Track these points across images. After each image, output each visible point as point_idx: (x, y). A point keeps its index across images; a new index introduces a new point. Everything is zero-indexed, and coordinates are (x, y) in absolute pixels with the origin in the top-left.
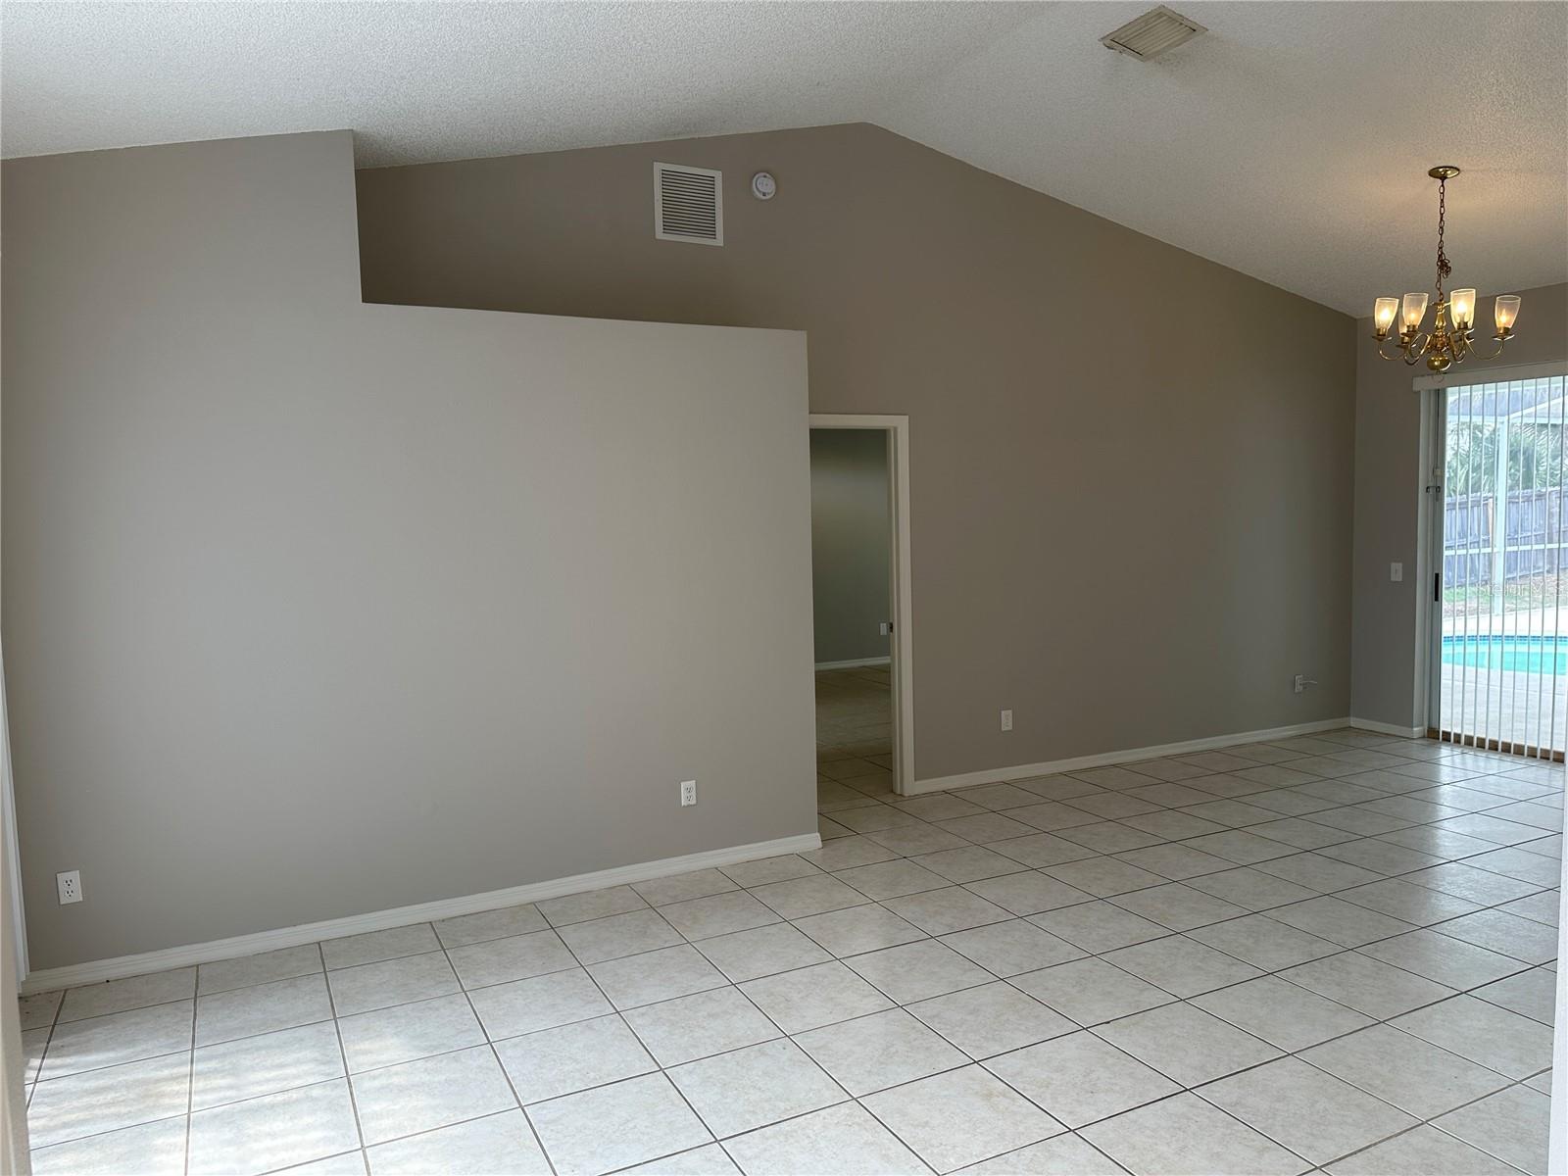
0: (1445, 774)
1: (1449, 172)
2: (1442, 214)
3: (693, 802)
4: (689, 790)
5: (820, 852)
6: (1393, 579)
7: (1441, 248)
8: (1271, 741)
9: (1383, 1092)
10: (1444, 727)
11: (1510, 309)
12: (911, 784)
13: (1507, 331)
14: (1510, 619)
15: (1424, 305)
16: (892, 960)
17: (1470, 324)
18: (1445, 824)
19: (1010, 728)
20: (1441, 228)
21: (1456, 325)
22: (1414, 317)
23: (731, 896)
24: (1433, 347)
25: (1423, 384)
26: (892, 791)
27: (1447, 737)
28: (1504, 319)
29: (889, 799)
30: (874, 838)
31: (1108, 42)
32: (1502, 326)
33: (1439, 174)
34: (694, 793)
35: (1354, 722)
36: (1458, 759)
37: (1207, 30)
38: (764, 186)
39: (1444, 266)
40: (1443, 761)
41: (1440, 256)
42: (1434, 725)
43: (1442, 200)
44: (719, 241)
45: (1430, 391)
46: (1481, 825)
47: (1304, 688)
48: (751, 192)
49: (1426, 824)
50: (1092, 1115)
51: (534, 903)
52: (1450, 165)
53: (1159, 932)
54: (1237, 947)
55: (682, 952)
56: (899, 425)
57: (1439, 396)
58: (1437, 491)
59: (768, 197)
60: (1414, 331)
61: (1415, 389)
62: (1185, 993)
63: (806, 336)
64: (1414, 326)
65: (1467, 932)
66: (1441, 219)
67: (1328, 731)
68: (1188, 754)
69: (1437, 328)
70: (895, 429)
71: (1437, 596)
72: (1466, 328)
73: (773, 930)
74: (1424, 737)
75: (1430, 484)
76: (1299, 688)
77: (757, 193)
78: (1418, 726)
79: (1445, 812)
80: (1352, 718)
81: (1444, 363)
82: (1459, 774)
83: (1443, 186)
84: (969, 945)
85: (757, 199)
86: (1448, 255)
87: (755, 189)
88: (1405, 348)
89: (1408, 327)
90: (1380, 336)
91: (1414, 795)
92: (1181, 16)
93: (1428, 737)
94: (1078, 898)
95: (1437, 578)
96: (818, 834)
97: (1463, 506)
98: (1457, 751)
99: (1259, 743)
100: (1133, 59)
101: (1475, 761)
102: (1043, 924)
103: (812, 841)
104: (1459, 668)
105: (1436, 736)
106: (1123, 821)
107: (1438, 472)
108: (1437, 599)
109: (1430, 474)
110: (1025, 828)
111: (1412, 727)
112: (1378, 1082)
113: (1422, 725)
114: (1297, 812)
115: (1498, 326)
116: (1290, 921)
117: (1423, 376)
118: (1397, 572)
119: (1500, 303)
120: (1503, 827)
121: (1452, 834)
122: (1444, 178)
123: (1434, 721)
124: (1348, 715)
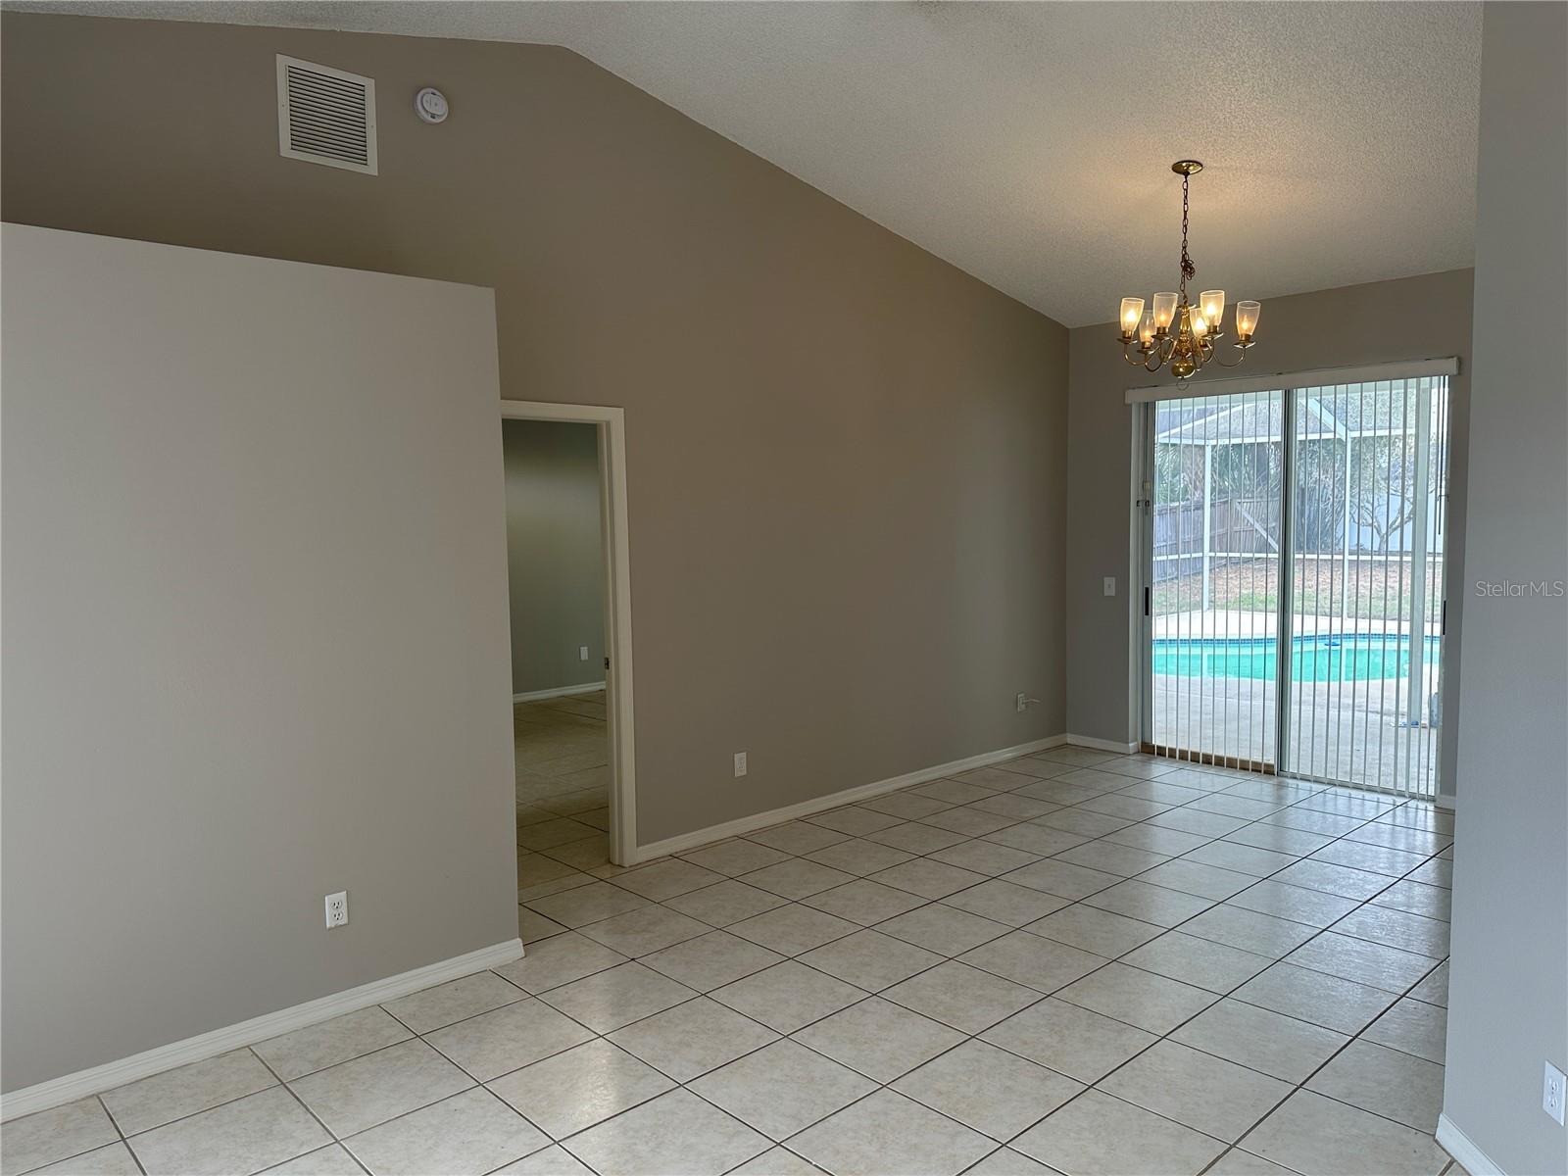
1: (1191, 168)
2: (1185, 212)
3: (344, 920)
4: (336, 906)
5: (523, 963)
6: (1106, 594)
7: (1184, 248)
11: (1251, 315)
12: (633, 851)
13: (1248, 337)
15: (1173, 307)
16: (631, 1133)
19: (745, 773)
20: (1185, 226)
22: (1162, 319)
23: (400, 1051)
25: (1135, 397)
26: (609, 862)
27: (1161, 752)
28: (1245, 325)
29: (606, 873)
30: (592, 934)
32: (1244, 332)
33: (1181, 169)
34: (344, 909)
35: (1070, 738)
38: (434, 106)
39: (1187, 267)
41: (1183, 256)
42: (1147, 741)
43: (1186, 197)
44: (372, 168)
45: (1140, 404)
47: (1026, 707)
48: (415, 112)
51: (97, 1096)
52: (1195, 159)
53: (951, 1037)
54: (1043, 1050)
55: (328, 1160)
56: (613, 419)
57: (1149, 409)
58: (1147, 504)
59: (437, 120)
60: (1162, 334)
61: (1128, 401)
63: (493, 294)
64: (1164, 328)
66: (1185, 218)
67: (1047, 750)
69: (1182, 333)
70: (608, 423)
71: (1147, 610)
73: (461, 1102)
74: (1138, 752)
75: (1141, 498)
76: (1021, 707)
77: (423, 112)
78: (1132, 742)
80: (1069, 735)
81: (1189, 370)
83: (1186, 181)
84: (730, 1091)
85: (423, 121)
86: (1192, 257)
87: (420, 107)
89: (1159, 329)
90: (1125, 339)
93: (1143, 752)
94: (849, 996)
95: (1147, 593)
96: (519, 940)
98: (1173, 765)
99: (986, 766)
102: (815, 1044)
103: (513, 948)
105: (1149, 750)
106: (875, 877)
107: (1148, 485)
108: (1147, 614)
109: (1141, 486)
110: (769, 898)
111: (1128, 743)
113: (1136, 740)
114: (1049, 851)
115: (1239, 333)
116: (1087, 1003)
117: (1134, 388)
118: (1110, 586)
119: (1241, 310)
122: (1186, 174)
123: (1147, 735)
124: (1064, 731)
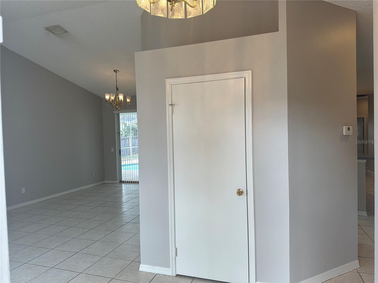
0: (123, 188)
2: (116, 79)
7: (116, 85)
8: (89, 188)
9: (115, 242)
10: (123, 180)
11: (129, 98)
13: (129, 103)
14: (133, 161)
15: (114, 96)
17: (123, 100)
18: (124, 197)
19: (24, 192)
20: (116, 82)
21: (120, 100)
22: (113, 98)
24: (116, 104)
25: (115, 112)
27: (123, 182)
28: (128, 100)
31: (46, 29)
35: (106, 182)
36: (125, 185)
37: (69, 32)
39: (117, 89)
40: (123, 186)
41: (116, 87)
42: (121, 180)
43: (116, 76)
46: (130, 196)
47: (95, 175)
49: (121, 197)
50: (56, 263)
52: (117, 70)
53: (67, 227)
54: (85, 226)
57: (118, 115)
58: (119, 133)
60: (113, 101)
62: (75, 237)
65: (128, 213)
67: (101, 184)
68: (71, 193)
69: (117, 101)
71: (120, 154)
72: (122, 101)
74: (119, 183)
76: (94, 176)
79: (124, 195)
80: (105, 181)
81: (119, 108)
82: (126, 188)
83: (116, 74)
86: (118, 87)
88: (111, 104)
90: (106, 101)
91: (117, 193)
92: (63, 28)
93: (120, 182)
95: (120, 150)
97: (124, 139)
98: (125, 184)
100: (52, 34)
101: (128, 185)
104: (125, 170)
105: (121, 182)
107: (119, 129)
108: (120, 155)
111: (117, 181)
112: (114, 240)
113: (119, 180)
114: (95, 200)
116: (95, 219)
117: (115, 110)
118: (112, 150)
119: (127, 97)
120: (134, 195)
121: (125, 198)
122: (116, 72)
123: (121, 179)
124: (104, 180)
